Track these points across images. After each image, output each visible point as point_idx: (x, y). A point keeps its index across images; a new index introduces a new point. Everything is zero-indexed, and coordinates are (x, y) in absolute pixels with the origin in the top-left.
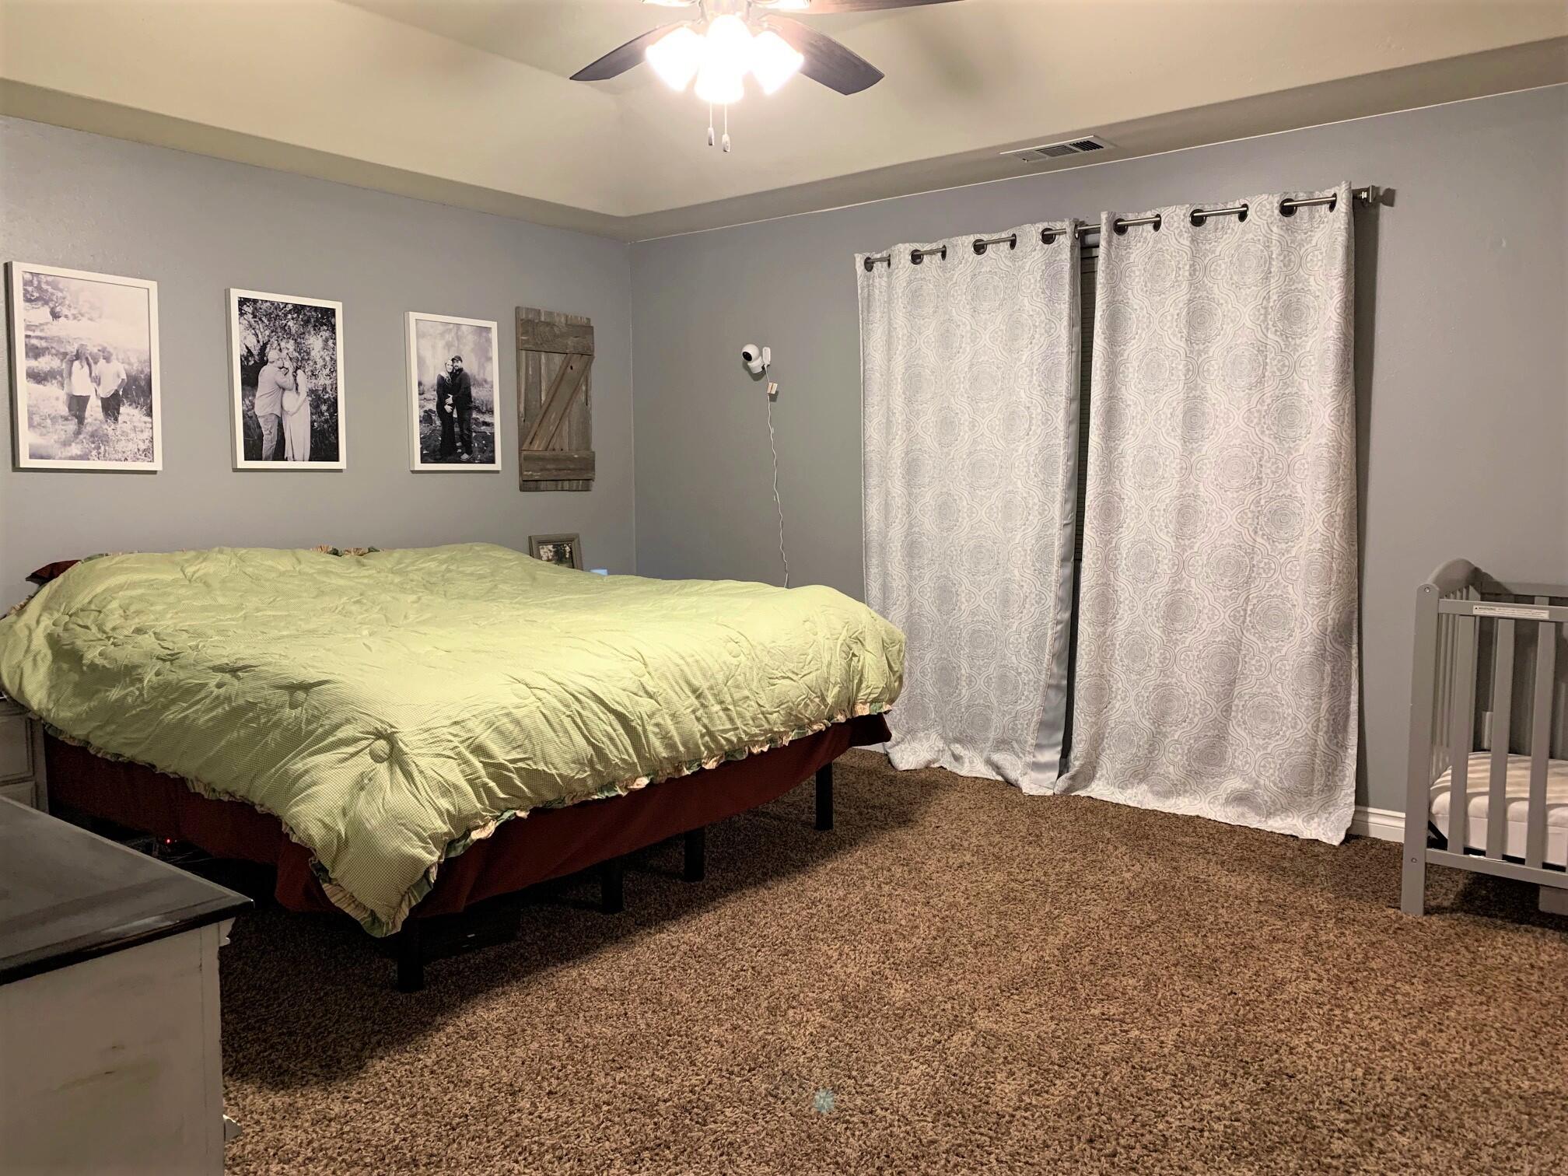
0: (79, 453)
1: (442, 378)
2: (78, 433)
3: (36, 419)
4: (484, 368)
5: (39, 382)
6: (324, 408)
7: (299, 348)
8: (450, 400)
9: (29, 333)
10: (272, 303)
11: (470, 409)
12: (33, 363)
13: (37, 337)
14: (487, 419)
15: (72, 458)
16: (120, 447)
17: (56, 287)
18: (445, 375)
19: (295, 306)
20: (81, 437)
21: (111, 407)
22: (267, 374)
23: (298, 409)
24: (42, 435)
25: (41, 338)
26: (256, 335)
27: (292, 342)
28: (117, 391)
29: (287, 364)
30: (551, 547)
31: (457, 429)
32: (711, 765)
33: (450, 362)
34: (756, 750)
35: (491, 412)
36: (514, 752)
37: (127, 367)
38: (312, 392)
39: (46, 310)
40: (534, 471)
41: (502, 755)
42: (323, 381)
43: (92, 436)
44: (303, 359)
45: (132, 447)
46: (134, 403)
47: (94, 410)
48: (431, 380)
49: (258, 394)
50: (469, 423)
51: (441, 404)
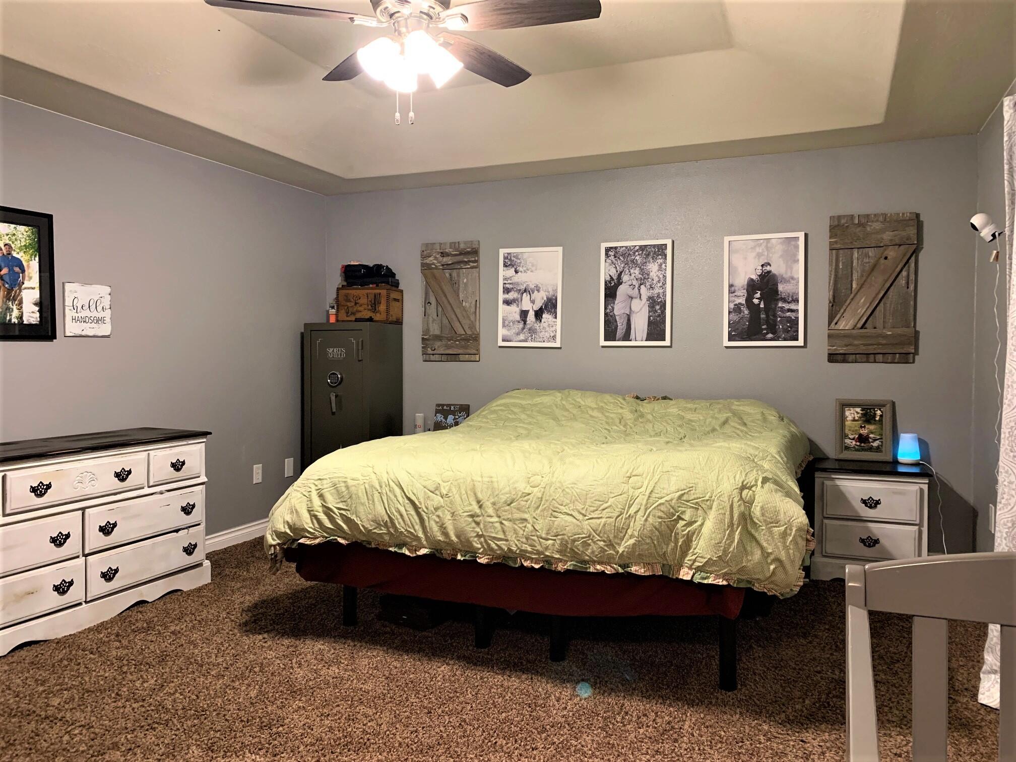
0: (523, 338)
1: (752, 280)
2: (523, 329)
3: (507, 322)
4: (791, 268)
5: (508, 305)
6: (658, 307)
7: (642, 271)
8: (758, 295)
9: (506, 282)
10: (626, 247)
11: (778, 300)
12: (506, 296)
13: (508, 283)
14: (793, 306)
15: (520, 341)
16: (541, 335)
17: (518, 258)
18: (754, 277)
19: (641, 247)
20: (525, 330)
21: (539, 314)
22: (622, 291)
23: (641, 309)
24: (508, 330)
25: (510, 284)
26: (616, 268)
27: (638, 269)
28: (542, 306)
29: (635, 282)
30: (858, 410)
31: (763, 316)
32: (483, 560)
33: (761, 268)
34: (526, 564)
35: (796, 301)
36: (341, 504)
37: (547, 293)
38: (650, 298)
39: (513, 269)
40: (838, 346)
41: (332, 503)
42: (657, 290)
43: (530, 330)
44: (645, 278)
45: (547, 335)
46: (549, 312)
47: (531, 316)
48: (741, 281)
49: (616, 302)
50: (774, 310)
51: (749, 299)
